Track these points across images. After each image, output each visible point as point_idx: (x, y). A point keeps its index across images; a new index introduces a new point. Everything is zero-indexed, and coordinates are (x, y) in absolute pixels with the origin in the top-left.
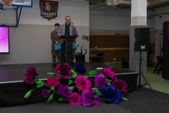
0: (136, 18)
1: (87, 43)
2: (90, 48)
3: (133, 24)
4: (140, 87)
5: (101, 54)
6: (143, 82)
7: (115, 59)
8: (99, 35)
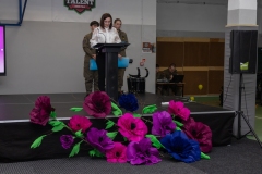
0: (236, 12)
1: (152, 57)
2: (157, 66)
3: (231, 23)
7: (201, 86)
8: (179, 41)
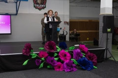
0: (104, 9)
3: (102, 13)
4: (107, 59)
6: (109, 56)
8: (77, 21)
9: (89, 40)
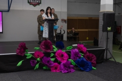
0: (104, 5)
1: (65, 25)
3: (102, 10)
4: (107, 60)
5: (76, 34)
6: (109, 56)
9: (89, 40)
